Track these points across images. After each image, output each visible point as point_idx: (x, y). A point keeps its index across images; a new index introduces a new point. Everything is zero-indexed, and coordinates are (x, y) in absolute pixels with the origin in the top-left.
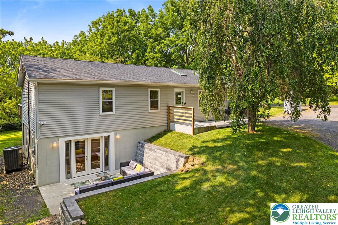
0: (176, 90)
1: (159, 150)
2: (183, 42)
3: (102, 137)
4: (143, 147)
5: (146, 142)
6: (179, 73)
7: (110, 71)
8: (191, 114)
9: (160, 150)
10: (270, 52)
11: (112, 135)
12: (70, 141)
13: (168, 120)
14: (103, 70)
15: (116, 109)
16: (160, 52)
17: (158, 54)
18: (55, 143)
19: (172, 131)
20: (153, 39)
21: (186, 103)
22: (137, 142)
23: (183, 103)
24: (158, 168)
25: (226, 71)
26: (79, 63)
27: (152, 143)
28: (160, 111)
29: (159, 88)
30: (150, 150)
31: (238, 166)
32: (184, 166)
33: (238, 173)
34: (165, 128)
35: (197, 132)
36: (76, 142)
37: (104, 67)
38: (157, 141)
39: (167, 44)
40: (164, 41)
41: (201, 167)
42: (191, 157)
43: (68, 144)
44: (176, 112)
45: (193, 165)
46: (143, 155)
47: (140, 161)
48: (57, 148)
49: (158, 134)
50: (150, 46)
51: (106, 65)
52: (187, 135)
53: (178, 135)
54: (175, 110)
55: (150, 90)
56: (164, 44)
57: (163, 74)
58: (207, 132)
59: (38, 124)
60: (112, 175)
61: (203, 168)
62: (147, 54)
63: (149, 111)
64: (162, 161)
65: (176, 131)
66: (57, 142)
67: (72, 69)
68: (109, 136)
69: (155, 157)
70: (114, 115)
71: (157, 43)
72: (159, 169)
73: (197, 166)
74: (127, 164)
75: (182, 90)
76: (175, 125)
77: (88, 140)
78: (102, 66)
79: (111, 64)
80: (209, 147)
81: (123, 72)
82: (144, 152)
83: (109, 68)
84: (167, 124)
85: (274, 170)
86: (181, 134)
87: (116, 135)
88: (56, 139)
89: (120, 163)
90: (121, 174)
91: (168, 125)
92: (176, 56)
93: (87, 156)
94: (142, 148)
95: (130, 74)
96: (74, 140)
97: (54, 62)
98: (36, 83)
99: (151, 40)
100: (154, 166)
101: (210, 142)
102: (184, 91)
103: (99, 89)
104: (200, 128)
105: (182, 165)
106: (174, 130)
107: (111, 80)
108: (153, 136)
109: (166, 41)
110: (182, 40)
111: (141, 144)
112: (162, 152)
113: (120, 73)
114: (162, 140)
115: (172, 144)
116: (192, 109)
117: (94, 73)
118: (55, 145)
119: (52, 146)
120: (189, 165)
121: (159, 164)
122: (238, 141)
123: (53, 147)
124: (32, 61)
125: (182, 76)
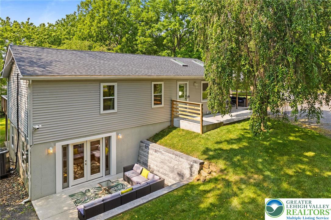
0: (179, 83)
1: (167, 152)
2: (176, 27)
3: (103, 138)
4: (147, 147)
5: (149, 140)
6: (179, 62)
7: (110, 62)
8: (199, 110)
9: (169, 153)
10: (300, 51)
11: (113, 135)
12: (68, 145)
13: (171, 116)
14: (102, 62)
15: (118, 106)
16: (151, 36)
17: (149, 38)
18: (51, 148)
19: (177, 128)
20: (144, 22)
21: (189, 96)
22: (139, 141)
23: (186, 97)
24: (166, 172)
25: (245, 68)
26: (74, 54)
27: (157, 143)
28: (163, 106)
29: (163, 81)
30: (156, 151)
31: (263, 175)
32: (198, 174)
33: (265, 184)
34: (168, 124)
35: (206, 130)
36: (74, 145)
37: (102, 58)
38: (162, 140)
39: (158, 28)
40: (155, 25)
41: (219, 176)
42: (206, 163)
43: (65, 149)
44: (181, 107)
45: (210, 173)
46: (147, 157)
47: (143, 163)
48: (53, 154)
49: (161, 131)
50: (141, 30)
51: (104, 55)
52: (195, 134)
53: (184, 133)
54: (179, 105)
55: (153, 83)
56: (156, 28)
57: (163, 64)
58: (216, 130)
59: (32, 128)
60: (114, 181)
61: (224, 177)
62: (137, 38)
63: (152, 107)
64: (172, 165)
65: (181, 128)
66: (53, 147)
67: (69, 61)
68: (110, 137)
69: (163, 160)
70: (116, 112)
71: (148, 27)
72: (168, 174)
73: (214, 175)
74: (130, 168)
75: (186, 83)
76: (179, 121)
77: (87, 142)
78: (100, 57)
79: (109, 54)
80: (224, 150)
81: (123, 64)
82: (148, 153)
83: (108, 58)
84: (170, 120)
85: (305, 182)
86: (188, 132)
87: (117, 135)
88: (52, 144)
89: (124, 168)
90: (124, 179)
91: (172, 121)
92: (167, 40)
93: (86, 161)
94: (145, 148)
95: (131, 65)
96: (72, 144)
97: (48, 53)
98: (31, 81)
99: (142, 24)
100: (161, 170)
101: (223, 143)
102: (188, 83)
103: (100, 84)
104: (208, 125)
105: (196, 173)
106: (179, 127)
107: (113, 74)
108: (156, 134)
109: (157, 25)
110: (175, 25)
111: (145, 143)
112: (171, 155)
113: (121, 65)
114: (166, 139)
115: (180, 145)
116: (201, 105)
117: (94, 66)
118: (51, 151)
119: (48, 152)
120: (205, 173)
121: (168, 169)
122: (253, 142)
123: (48, 154)
124: (24, 53)
125: (183, 66)
